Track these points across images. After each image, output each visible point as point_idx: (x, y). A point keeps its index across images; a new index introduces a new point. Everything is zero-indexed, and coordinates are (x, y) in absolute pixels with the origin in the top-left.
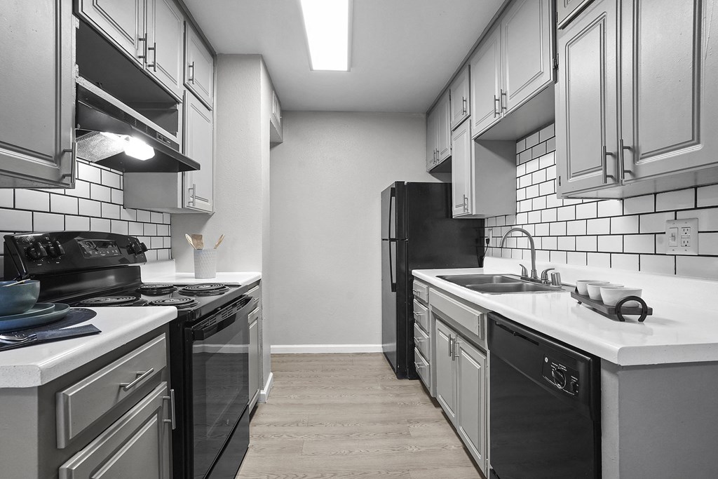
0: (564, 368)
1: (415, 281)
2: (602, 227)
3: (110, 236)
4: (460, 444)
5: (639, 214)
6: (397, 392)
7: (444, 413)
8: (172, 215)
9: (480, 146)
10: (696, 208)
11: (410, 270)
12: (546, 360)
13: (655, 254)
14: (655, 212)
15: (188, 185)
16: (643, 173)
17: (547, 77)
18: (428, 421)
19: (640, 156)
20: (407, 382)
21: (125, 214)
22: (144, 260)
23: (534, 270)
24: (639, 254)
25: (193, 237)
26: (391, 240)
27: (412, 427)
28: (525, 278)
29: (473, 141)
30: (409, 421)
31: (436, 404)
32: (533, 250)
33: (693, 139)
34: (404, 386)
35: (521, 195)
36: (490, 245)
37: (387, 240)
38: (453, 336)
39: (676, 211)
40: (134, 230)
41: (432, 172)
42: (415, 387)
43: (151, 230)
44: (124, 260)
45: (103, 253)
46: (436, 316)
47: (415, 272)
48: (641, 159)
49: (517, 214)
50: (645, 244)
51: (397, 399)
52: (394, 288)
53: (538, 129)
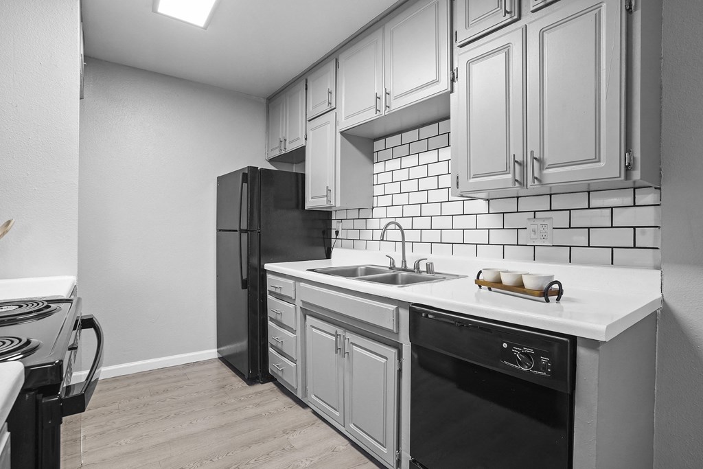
0: (530, 351)
1: (269, 276)
2: (469, 222)
4: (346, 442)
5: (503, 213)
6: (257, 401)
7: (315, 413)
9: (345, 140)
10: (551, 210)
11: (262, 264)
12: (505, 345)
13: (518, 245)
14: (518, 212)
16: (547, 180)
17: (444, 85)
18: (303, 426)
19: (546, 166)
20: (259, 387)
23: (404, 261)
24: (504, 245)
26: (241, 231)
27: (291, 437)
28: (392, 267)
29: (339, 135)
30: (285, 432)
31: (304, 405)
32: (403, 242)
33: (596, 158)
34: (261, 393)
35: (378, 190)
36: (339, 236)
37: (236, 231)
38: (340, 331)
39: (535, 212)
41: (271, 161)
42: (272, 391)
46: (308, 311)
47: (268, 266)
48: (547, 168)
49: (373, 208)
50: (509, 237)
51: (258, 410)
52: (245, 284)
53: (400, 132)
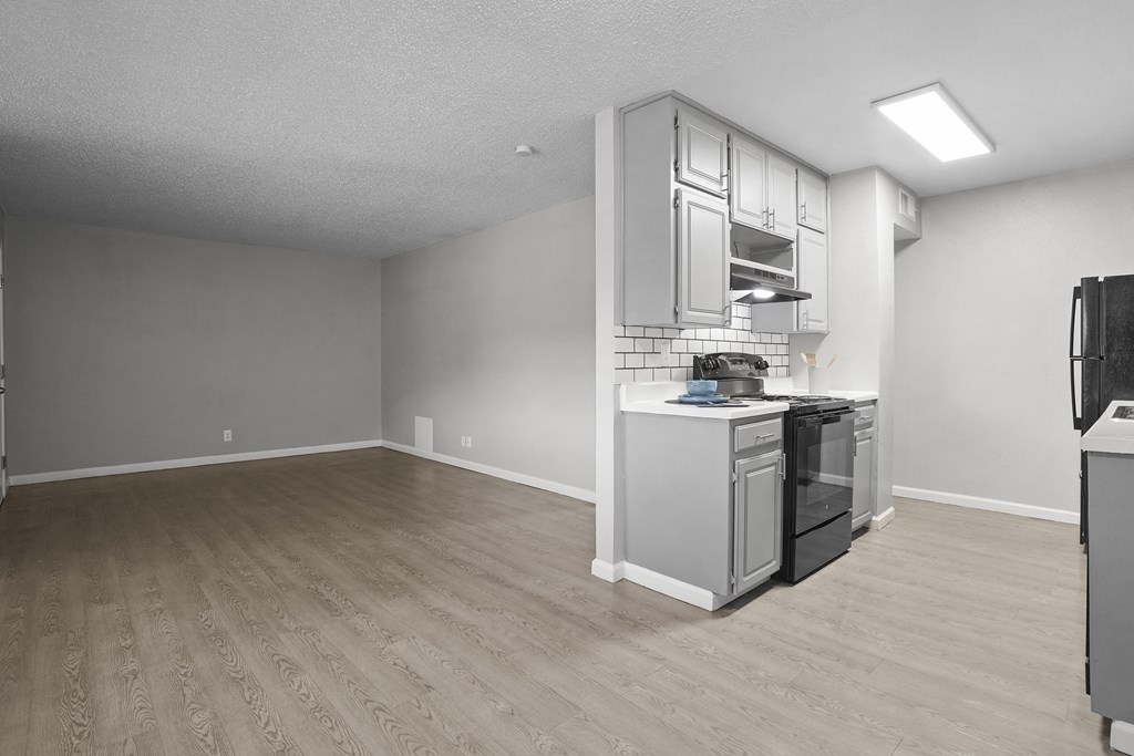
3: (742, 355)
8: (790, 335)
15: (802, 311)
21: (753, 338)
22: (767, 375)
25: (807, 355)
26: (1074, 358)
40: (758, 351)
43: (771, 349)
44: (751, 374)
45: (738, 367)
52: (1078, 424)
